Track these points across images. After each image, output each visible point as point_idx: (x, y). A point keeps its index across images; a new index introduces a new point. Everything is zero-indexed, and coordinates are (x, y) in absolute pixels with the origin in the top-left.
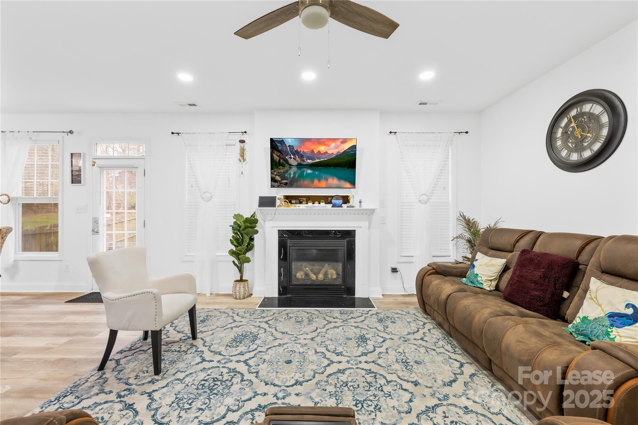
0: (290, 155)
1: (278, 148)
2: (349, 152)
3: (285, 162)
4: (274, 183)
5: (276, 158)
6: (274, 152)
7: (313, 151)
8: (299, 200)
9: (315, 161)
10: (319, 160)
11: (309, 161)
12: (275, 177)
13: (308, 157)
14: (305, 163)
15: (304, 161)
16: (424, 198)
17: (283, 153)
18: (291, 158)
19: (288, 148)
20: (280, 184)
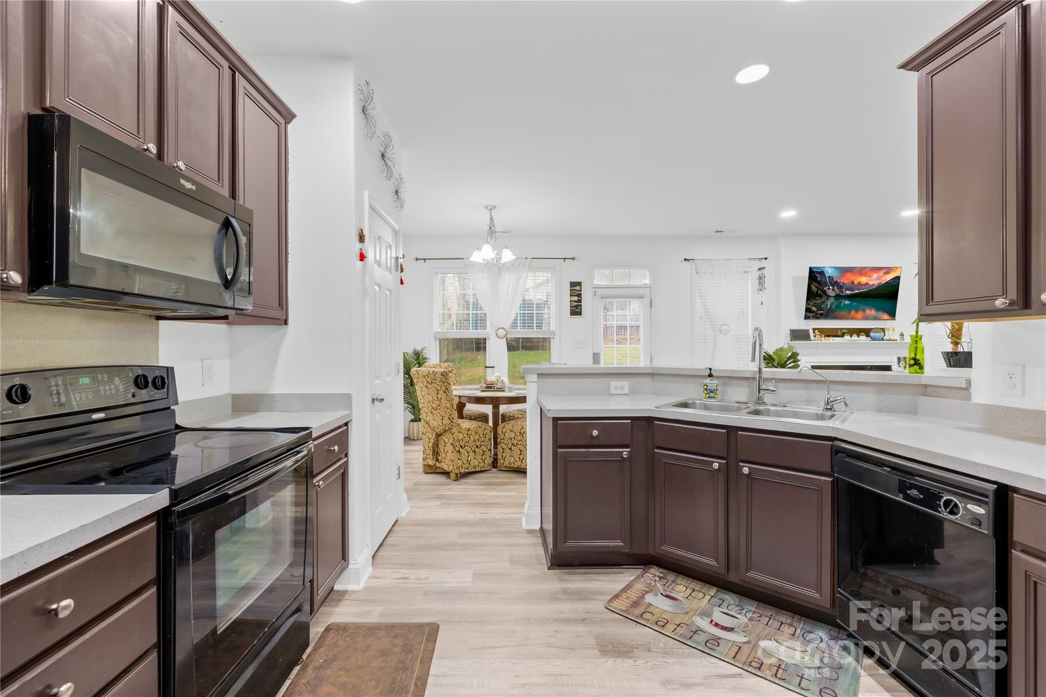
0: (829, 286)
1: (817, 279)
2: (892, 283)
3: (823, 293)
4: (809, 314)
5: (814, 288)
6: (812, 284)
7: (853, 282)
9: (854, 292)
10: (858, 291)
11: (848, 292)
12: (811, 308)
13: (847, 288)
14: (844, 294)
15: (843, 292)
17: (822, 284)
18: (829, 289)
19: (828, 279)
20: (816, 314)
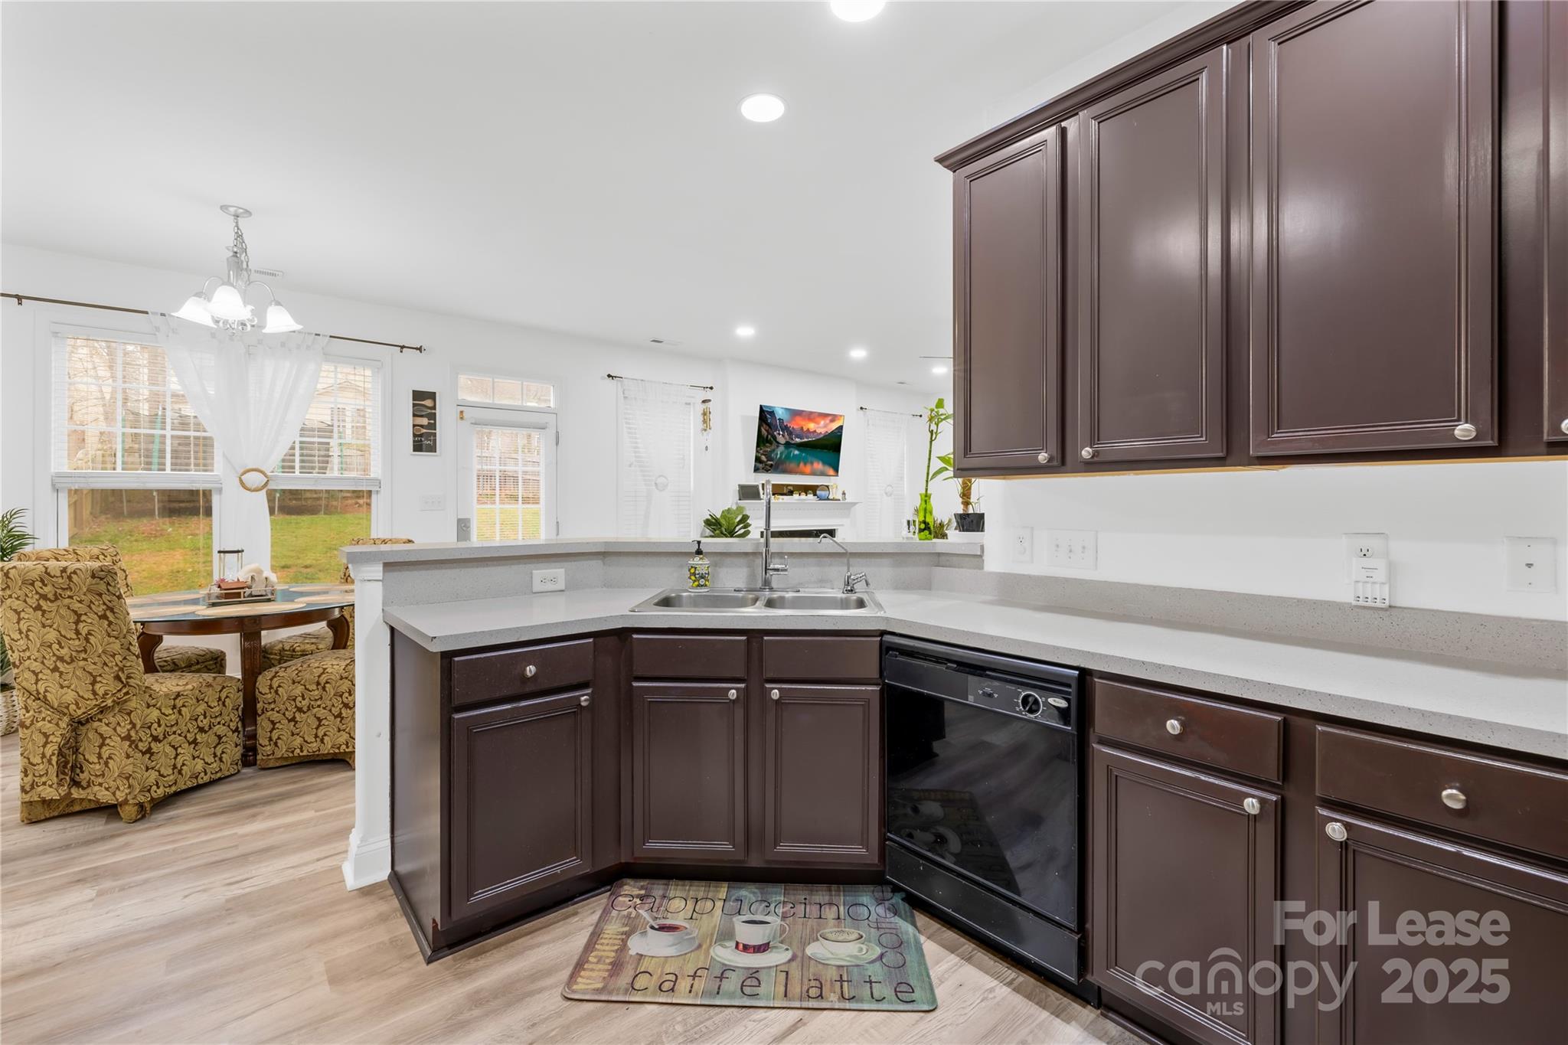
0: (779, 431)
1: (767, 421)
2: (836, 432)
3: (773, 439)
5: (764, 432)
6: (763, 426)
7: (802, 428)
8: (790, 491)
9: (803, 440)
10: (807, 440)
11: (797, 440)
13: (797, 435)
14: (793, 442)
15: (792, 439)
16: (889, 489)
17: (772, 427)
18: (779, 434)
19: (778, 421)
